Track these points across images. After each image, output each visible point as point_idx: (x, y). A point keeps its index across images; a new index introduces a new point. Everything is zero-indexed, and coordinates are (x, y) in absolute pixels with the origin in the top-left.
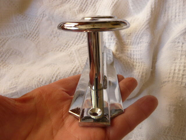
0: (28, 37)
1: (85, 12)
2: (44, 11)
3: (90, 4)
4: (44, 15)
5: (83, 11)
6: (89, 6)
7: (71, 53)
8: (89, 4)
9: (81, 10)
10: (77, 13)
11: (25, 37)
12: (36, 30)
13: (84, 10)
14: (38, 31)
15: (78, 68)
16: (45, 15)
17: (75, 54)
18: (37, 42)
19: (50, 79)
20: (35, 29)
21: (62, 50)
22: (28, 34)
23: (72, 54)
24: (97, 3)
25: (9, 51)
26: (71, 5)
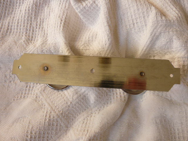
1: (34, 41)
3: (36, 28)
5: (32, 40)
6: (36, 31)
7: (36, 97)
9: (29, 39)
10: (25, 46)
13: (32, 37)
15: (51, 113)
17: (41, 97)
19: (25, 139)
21: (25, 95)
23: (38, 98)
24: (44, 24)
26: (14, 36)
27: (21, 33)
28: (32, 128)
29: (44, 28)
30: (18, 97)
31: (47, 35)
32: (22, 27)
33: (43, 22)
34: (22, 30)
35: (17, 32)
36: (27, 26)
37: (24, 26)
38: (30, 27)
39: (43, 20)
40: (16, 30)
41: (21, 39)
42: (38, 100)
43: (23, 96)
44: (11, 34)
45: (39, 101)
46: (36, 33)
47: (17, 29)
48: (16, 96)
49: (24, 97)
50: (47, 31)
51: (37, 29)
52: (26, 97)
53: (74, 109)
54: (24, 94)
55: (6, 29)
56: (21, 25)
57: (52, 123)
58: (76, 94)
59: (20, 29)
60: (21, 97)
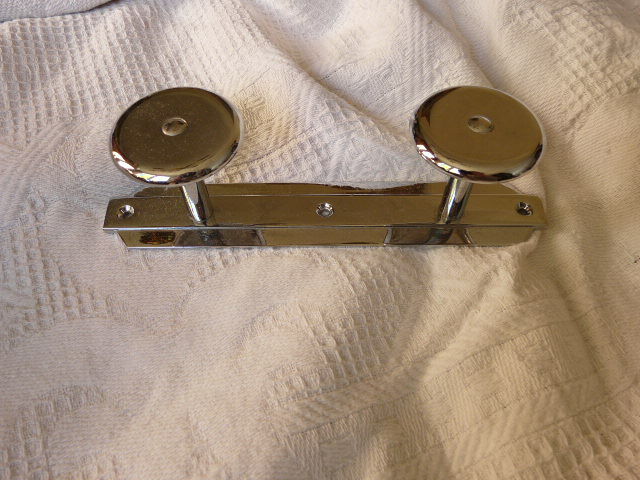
0: (47, 320)
2: (27, 192)
4: (33, 205)
11: (26, 328)
12: (47, 278)
14: (62, 274)
16: (40, 203)
18: (102, 305)
20: (41, 277)
22: (33, 312)
25: (20, 425)
28: (323, 315)
33: (179, 61)
39: (177, 55)
55: (66, 103)
57: (374, 281)
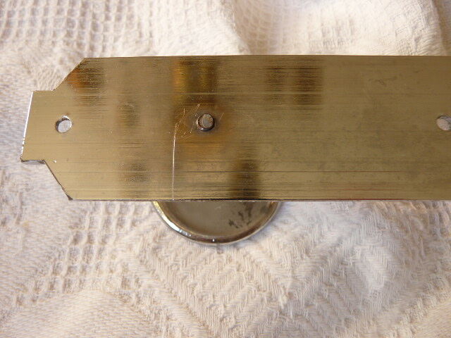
3: (107, 18)
6: (106, 29)
7: (125, 283)
8: (103, 17)
17: (146, 280)
21: (72, 277)
23: (133, 284)
26: (21, 46)
27: (49, 36)
29: (136, 19)
30: (37, 289)
31: (151, 36)
32: (51, 14)
34: (50, 25)
35: (30, 33)
36: (71, 12)
37: (59, 12)
38: (83, 14)
40: (26, 27)
41: (50, 53)
42: (133, 296)
43: (61, 282)
44: (8, 40)
45: (139, 301)
46: (106, 34)
47: (33, 23)
48: (31, 286)
49: (67, 284)
50: (151, 25)
51: (109, 22)
52: (75, 285)
53: (305, 325)
54: (64, 272)
56: (46, 11)
58: (305, 256)
59: (45, 22)
60: (52, 287)
